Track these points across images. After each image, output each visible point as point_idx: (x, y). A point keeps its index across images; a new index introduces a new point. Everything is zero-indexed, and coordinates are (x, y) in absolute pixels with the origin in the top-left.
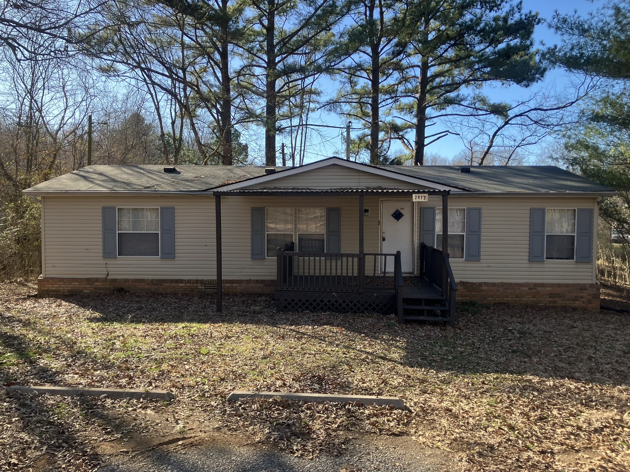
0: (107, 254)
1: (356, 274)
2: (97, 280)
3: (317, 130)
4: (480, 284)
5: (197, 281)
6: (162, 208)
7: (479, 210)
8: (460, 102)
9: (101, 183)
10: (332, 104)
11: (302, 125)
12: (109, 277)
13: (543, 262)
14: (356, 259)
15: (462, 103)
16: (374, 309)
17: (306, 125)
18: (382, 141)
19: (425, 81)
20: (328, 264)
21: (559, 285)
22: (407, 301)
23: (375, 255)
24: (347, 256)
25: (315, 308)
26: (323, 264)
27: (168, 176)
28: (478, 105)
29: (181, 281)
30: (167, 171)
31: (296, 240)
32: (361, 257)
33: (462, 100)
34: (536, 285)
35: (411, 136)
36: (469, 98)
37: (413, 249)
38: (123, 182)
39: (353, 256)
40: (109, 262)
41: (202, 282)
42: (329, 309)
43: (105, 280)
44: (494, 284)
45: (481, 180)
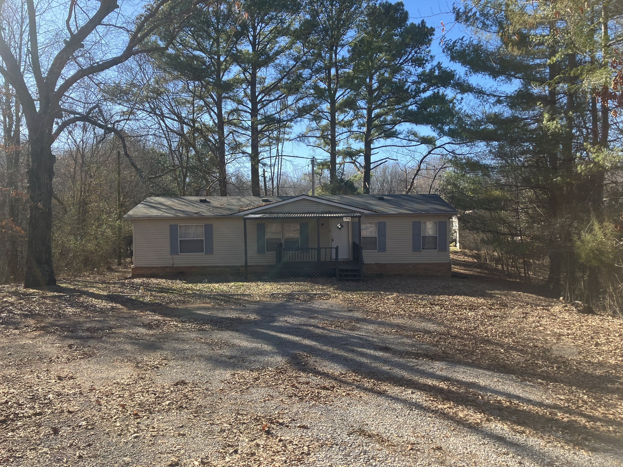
0: (173, 251)
1: (316, 261)
2: (167, 267)
3: (290, 161)
4: (386, 264)
5: (226, 267)
6: (206, 225)
7: (385, 223)
8: (397, 135)
9: (166, 211)
10: (302, 137)
11: (279, 156)
12: (174, 266)
13: (420, 251)
14: (316, 251)
15: (399, 136)
16: (325, 276)
17: (282, 156)
18: (340, 164)
19: (370, 120)
20: (302, 255)
21: (429, 264)
22: (341, 270)
23: (326, 248)
24: (312, 249)
25: (295, 276)
26: (299, 255)
27: (204, 205)
28: (411, 137)
29: (217, 267)
30: (202, 201)
31: (283, 241)
32: (319, 249)
33: (399, 134)
34: (417, 264)
35: (361, 160)
36: (404, 132)
37: (349, 245)
38: (179, 210)
39: (314, 249)
40: (174, 256)
41: (229, 267)
42: (303, 276)
43: (172, 268)
44: (393, 264)
45: (388, 205)
